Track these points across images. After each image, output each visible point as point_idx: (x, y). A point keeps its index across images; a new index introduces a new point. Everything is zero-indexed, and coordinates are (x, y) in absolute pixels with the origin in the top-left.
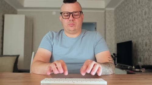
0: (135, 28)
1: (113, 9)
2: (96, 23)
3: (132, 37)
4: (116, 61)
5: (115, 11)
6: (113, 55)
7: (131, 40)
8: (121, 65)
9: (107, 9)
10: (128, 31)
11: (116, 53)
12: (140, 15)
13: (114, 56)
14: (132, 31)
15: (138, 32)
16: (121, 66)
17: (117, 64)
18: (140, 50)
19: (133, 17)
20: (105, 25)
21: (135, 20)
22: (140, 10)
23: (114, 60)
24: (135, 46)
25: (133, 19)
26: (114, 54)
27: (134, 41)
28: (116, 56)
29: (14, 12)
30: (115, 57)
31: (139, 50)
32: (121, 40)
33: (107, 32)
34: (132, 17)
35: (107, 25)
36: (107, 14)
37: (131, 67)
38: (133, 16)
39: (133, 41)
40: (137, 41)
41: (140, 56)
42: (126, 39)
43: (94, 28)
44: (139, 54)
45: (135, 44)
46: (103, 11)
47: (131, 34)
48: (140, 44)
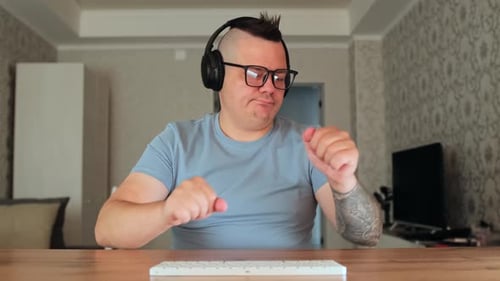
0: (451, 101)
1: (378, 38)
2: (320, 87)
3: (443, 132)
4: (391, 213)
5: (385, 43)
6: (379, 192)
7: (437, 141)
8: (408, 224)
9: (358, 38)
10: (430, 110)
11: (390, 186)
12: (465, 56)
13: (383, 197)
14: (440, 111)
15: (463, 113)
16: (409, 229)
17: (395, 224)
18: (470, 174)
19: (445, 65)
20: (353, 91)
21: (450, 72)
22: (465, 39)
23: (385, 208)
24: (454, 161)
25: (445, 70)
26: (384, 190)
27: (448, 144)
28: (391, 194)
29: (48, 56)
30: (388, 199)
31: (465, 174)
32: (406, 144)
33: (359, 114)
34: (441, 64)
35: (358, 92)
36: (358, 54)
37: (440, 229)
38: (444, 59)
39: (444, 145)
40: (459, 145)
41: (471, 192)
42: (425, 139)
43: (317, 104)
44: (467, 187)
45: (454, 155)
46: (345, 46)
47: (438, 121)
48: (469, 152)
